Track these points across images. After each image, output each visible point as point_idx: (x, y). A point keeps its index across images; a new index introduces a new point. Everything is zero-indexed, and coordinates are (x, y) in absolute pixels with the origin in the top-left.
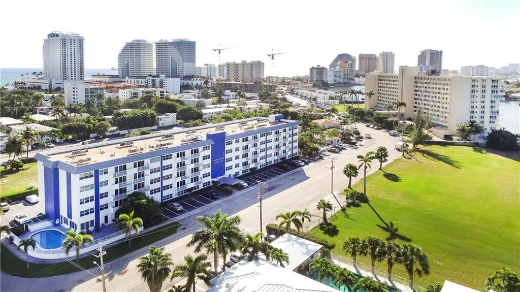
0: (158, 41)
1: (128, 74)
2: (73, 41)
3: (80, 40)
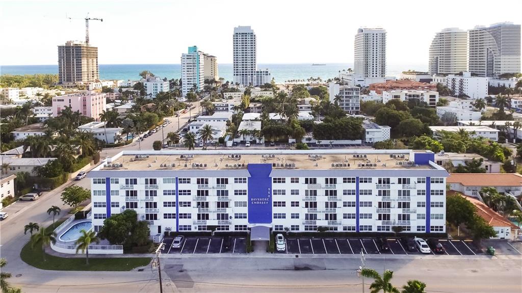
0: (472, 28)
1: (437, 70)
2: (375, 35)
3: (382, 34)
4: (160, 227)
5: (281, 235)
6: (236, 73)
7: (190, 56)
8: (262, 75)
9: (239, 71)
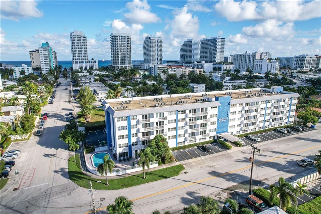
0: (202, 39)
2: (157, 41)
3: (160, 40)
6: (75, 62)
7: (46, 49)
8: (92, 63)
9: (77, 60)
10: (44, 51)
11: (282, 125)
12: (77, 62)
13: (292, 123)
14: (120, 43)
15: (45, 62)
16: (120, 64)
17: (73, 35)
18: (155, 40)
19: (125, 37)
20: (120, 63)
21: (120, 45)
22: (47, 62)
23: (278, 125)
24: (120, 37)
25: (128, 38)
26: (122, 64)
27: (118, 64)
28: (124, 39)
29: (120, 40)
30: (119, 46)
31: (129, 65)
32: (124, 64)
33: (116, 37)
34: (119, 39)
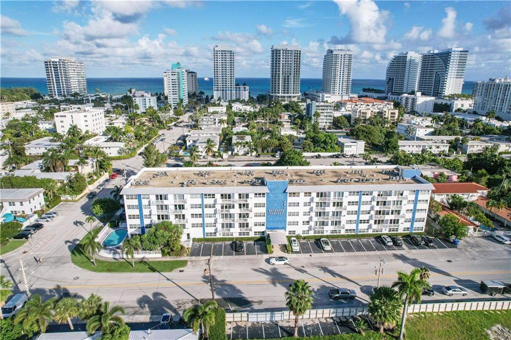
0: (426, 53)
1: (392, 90)
2: (343, 56)
3: (349, 55)
4: (188, 235)
5: (295, 239)
6: (216, 89)
7: (175, 72)
8: (240, 90)
9: (219, 87)
10: (172, 75)
11: (397, 231)
12: (219, 89)
13: (422, 230)
14: (283, 61)
15: (173, 89)
16: (280, 93)
17: (216, 50)
18: (340, 56)
19: (291, 51)
20: (281, 91)
21: (283, 64)
22: (175, 89)
23: (389, 231)
24: (283, 51)
25: (296, 52)
26: (284, 93)
27: (279, 93)
28: (290, 54)
29: (283, 56)
30: (281, 64)
31: (294, 95)
32: (288, 93)
33: (278, 52)
34: (282, 54)
